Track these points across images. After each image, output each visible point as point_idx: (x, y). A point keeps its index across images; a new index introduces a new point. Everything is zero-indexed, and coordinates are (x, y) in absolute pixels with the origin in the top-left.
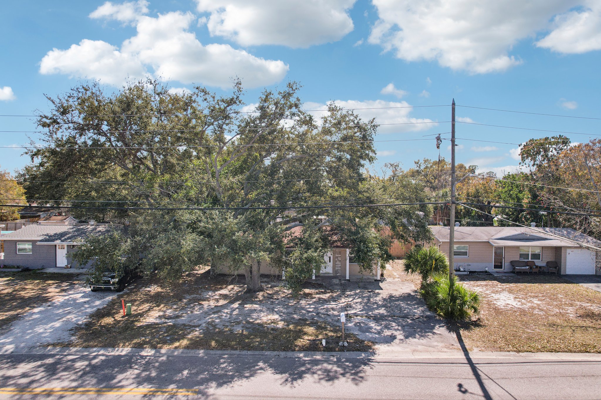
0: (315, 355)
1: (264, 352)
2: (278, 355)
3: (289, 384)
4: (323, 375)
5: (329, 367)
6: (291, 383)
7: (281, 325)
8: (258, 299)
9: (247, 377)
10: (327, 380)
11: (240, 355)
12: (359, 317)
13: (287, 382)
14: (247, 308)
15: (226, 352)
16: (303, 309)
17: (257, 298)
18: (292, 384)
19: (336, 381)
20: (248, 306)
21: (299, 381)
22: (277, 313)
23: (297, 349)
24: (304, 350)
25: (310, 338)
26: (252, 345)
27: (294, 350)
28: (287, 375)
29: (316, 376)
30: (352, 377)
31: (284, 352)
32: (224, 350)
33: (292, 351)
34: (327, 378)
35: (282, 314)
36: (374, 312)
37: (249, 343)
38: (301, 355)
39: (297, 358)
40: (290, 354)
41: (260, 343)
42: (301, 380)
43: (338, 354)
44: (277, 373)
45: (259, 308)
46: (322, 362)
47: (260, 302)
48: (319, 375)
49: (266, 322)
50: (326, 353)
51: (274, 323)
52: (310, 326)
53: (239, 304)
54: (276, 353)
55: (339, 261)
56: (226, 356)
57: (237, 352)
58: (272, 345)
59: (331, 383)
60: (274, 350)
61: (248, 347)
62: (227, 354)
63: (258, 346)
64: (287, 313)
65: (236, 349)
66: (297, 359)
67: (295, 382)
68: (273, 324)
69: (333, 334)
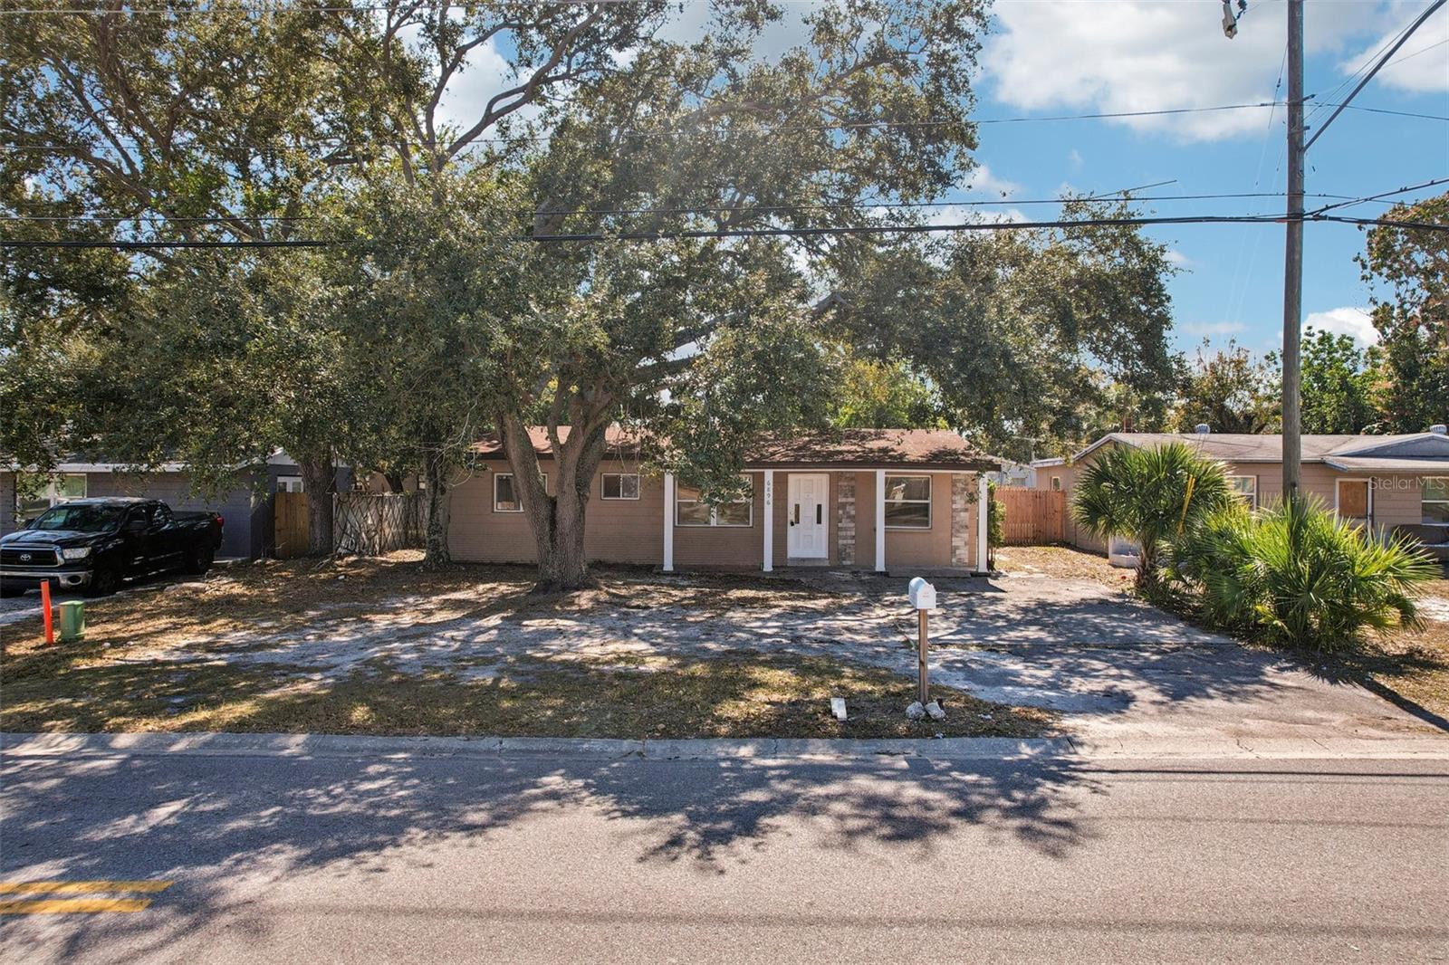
0: (804, 752)
1: (574, 740)
2: (640, 754)
3: (687, 859)
4: (862, 817)
5: (886, 788)
6: (697, 852)
7: (654, 665)
8: (575, 608)
9: (471, 829)
10: (887, 838)
11: (464, 751)
12: (952, 649)
13: (677, 850)
14: (531, 629)
15: (405, 742)
16: (740, 628)
17: (572, 603)
18: (706, 855)
19: (941, 842)
20: (534, 624)
21: (743, 846)
22: (641, 638)
23: (724, 729)
24: (755, 735)
25: (776, 697)
26: (525, 718)
27: (713, 735)
28: (678, 818)
29: (824, 821)
30: (1017, 822)
31: (668, 743)
32: (399, 735)
33: (704, 737)
34: (886, 831)
35: (660, 640)
36: (1004, 636)
37: (515, 714)
38: (745, 751)
39: (724, 760)
40: (690, 748)
41: (563, 712)
42: (750, 840)
43: (913, 748)
44: (626, 814)
45: (577, 629)
46: (845, 774)
47: (583, 614)
48: (841, 817)
49: (597, 659)
50: (857, 744)
51: (628, 660)
52: (772, 668)
53: (502, 618)
54: (626, 745)
55: (849, 517)
56: (401, 755)
57: (456, 743)
58: (611, 719)
59: (913, 848)
60: (621, 735)
61: (510, 726)
62: (405, 750)
63: (551, 720)
64: (679, 639)
65: (454, 732)
66: (723, 765)
67: (721, 848)
68: (622, 665)
69: (869, 688)
